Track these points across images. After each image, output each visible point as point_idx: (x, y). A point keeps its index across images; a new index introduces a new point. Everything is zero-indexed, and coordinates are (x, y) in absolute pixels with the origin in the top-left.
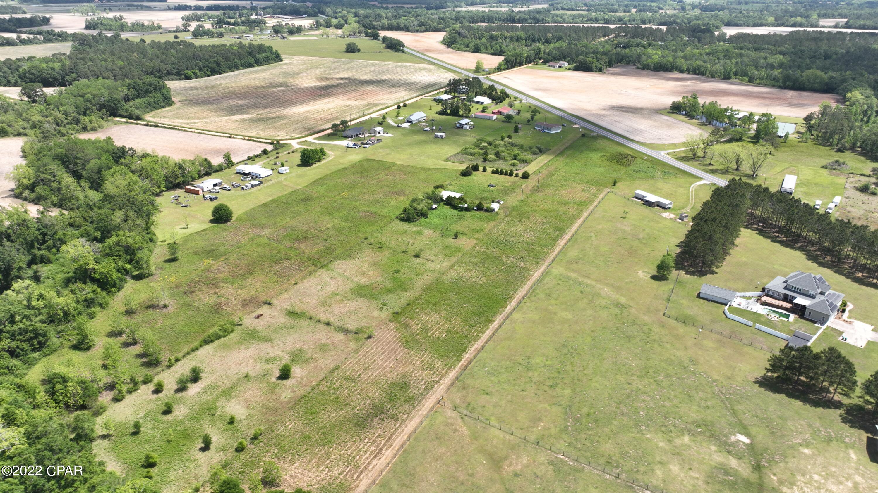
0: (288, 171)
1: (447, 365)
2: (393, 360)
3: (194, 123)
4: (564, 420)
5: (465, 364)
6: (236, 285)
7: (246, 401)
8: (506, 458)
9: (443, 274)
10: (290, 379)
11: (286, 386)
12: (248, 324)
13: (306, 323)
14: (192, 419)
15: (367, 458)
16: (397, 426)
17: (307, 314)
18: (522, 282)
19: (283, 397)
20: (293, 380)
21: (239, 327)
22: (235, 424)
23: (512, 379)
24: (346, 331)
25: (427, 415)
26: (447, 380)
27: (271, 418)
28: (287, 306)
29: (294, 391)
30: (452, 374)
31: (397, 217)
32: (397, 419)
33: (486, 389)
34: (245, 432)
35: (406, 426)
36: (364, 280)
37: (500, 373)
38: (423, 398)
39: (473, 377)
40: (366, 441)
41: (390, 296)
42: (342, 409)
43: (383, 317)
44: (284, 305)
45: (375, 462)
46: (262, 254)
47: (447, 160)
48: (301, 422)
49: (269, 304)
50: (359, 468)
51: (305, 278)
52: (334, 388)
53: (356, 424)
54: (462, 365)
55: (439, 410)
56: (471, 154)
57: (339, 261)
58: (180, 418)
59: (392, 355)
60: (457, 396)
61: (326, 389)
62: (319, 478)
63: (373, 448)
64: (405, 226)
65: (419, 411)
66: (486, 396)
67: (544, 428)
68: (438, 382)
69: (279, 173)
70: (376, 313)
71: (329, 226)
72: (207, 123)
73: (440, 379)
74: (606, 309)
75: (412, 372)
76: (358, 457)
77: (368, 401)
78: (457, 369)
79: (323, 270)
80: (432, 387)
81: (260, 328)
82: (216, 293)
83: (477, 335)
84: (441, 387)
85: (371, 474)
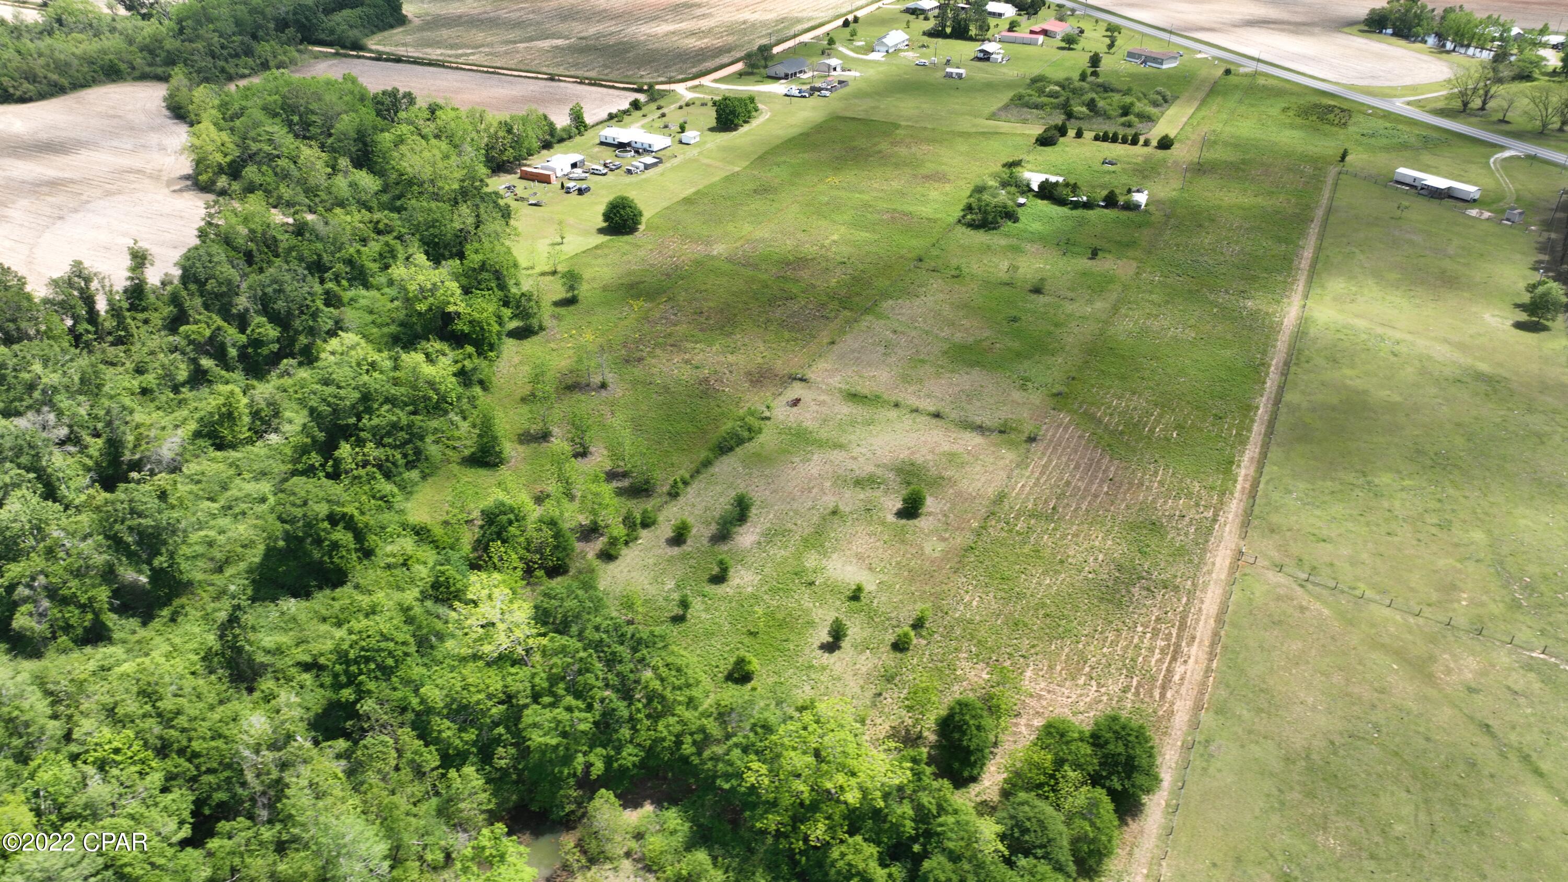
0: (698, 139)
1: (1212, 488)
2: (1102, 481)
3: (466, 55)
4: (1504, 587)
5: (1247, 486)
6: (716, 347)
7: (860, 557)
8: (1432, 659)
9: (1106, 322)
10: (923, 517)
11: (922, 530)
12: (781, 417)
13: (893, 414)
14: (773, 591)
15: (1161, 661)
16: (1184, 600)
17: (885, 397)
18: (1268, 337)
19: (928, 550)
20: (931, 518)
21: (767, 422)
22: (864, 601)
23: (1355, 513)
24: (980, 429)
25: (1232, 582)
26: (1231, 516)
27: (927, 588)
28: (836, 381)
29: (944, 540)
30: (1234, 507)
31: (959, 221)
32: (1176, 589)
33: (1316, 532)
34: (893, 615)
35: (1202, 602)
36: (959, 335)
37: (1325, 502)
38: (1204, 551)
39: (1277, 509)
40: (1140, 629)
41: (1026, 364)
42: (1057, 572)
43: (1037, 402)
44: (831, 381)
45: (1179, 669)
46: (734, 289)
47: (993, 116)
48: (991, 595)
49: (802, 380)
50: (1154, 679)
51: (842, 331)
52: (1018, 533)
53: (1101, 600)
54: (1243, 488)
55: (1248, 571)
56: (1036, 107)
57: (890, 302)
58: (750, 589)
59: (1096, 471)
60: (1267, 547)
61: (1004, 534)
62: (1088, 699)
63: (1161, 643)
64: (980, 237)
65: (1210, 572)
66: (1323, 544)
67: (1471, 601)
68: (1215, 520)
69: (681, 142)
70: (1017, 395)
71: (835, 237)
72: (491, 54)
73: (1216, 515)
74: (1458, 384)
75: (1154, 501)
76: (1141, 659)
77: (1101, 557)
78: (1237, 495)
79: (869, 318)
80: (1210, 531)
81: (809, 424)
82: (687, 362)
83: (1239, 434)
84: (1227, 529)
85: (1183, 691)
